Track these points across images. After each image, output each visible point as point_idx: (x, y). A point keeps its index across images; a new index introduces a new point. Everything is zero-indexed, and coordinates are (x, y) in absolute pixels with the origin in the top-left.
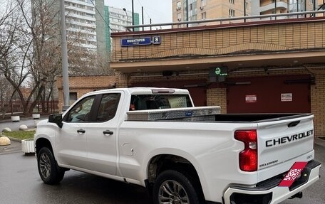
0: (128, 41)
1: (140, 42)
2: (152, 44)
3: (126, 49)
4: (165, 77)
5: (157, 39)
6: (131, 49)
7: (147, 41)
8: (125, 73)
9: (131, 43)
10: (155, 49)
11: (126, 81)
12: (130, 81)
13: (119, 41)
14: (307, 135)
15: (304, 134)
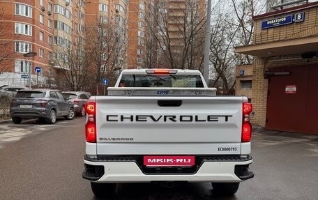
0: (268, 23)
1: (281, 22)
2: (293, 22)
3: (266, 31)
4: (306, 60)
5: (299, 16)
6: (271, 31)
7: (288, 19)
8: (262, 58)
9: (272, 24)
10: (296, 28)
11: (263, 66)
12: (267, 66)
13: (260, 24)
14: (209, 120)
15: (196, 117)
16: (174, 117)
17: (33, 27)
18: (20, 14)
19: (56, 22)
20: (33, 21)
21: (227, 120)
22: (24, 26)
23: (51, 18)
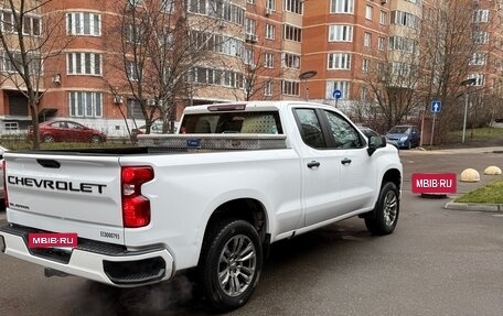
14: (82, 189)
15: (71, 184)
16: (52, 182)
17: (355, 28)
18: (337, 12)
19: (393, 13)
20: (355, 18)
21: (100, 192)
22: (342, 27)
23: (386, 9)
